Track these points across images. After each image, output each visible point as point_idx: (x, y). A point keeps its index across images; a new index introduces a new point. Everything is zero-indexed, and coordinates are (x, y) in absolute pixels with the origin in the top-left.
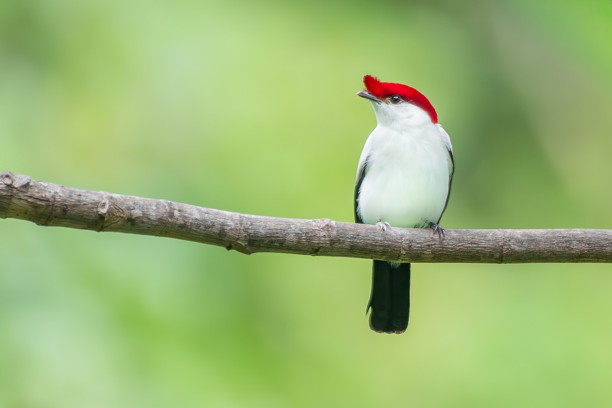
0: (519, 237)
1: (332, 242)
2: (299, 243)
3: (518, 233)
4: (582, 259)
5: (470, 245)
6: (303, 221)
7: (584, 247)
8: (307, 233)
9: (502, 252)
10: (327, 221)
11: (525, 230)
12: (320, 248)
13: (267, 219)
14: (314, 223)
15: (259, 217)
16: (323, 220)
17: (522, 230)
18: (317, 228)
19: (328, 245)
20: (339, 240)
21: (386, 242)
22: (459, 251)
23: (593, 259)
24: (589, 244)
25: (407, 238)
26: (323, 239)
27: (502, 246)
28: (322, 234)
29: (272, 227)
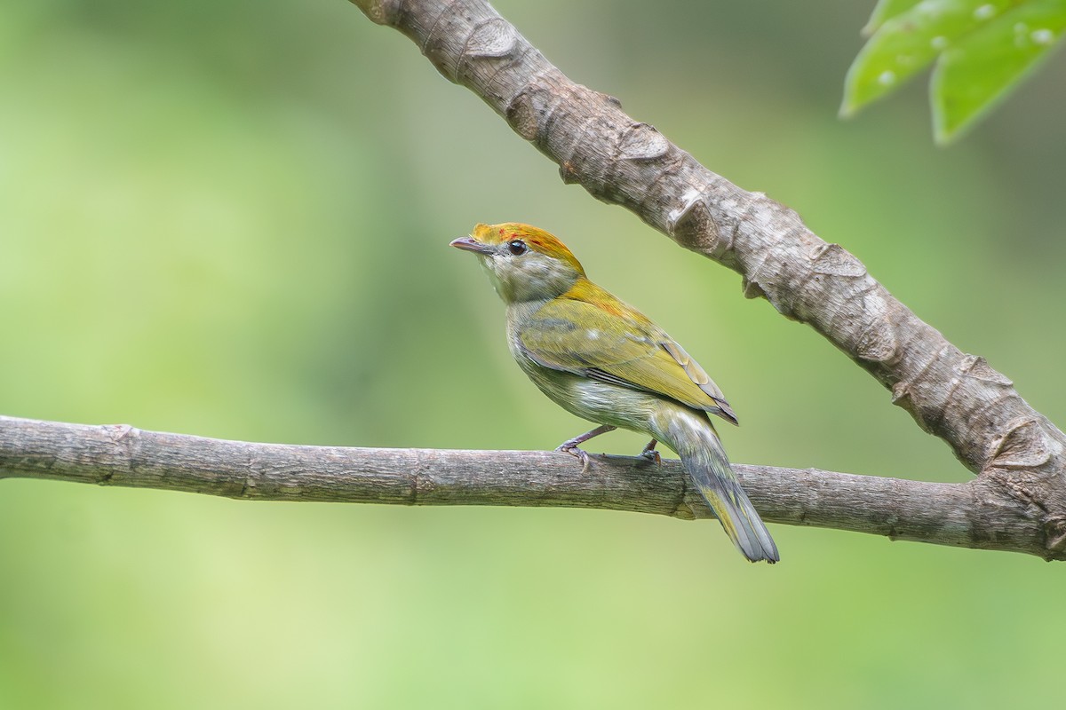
0: (445, 462)
1: (134, 464)
2: (78, 463)
3: (443, 454)
4: (549, 501)
5: (362, 474)
6: (85, 428)
7: (548, 481)
8: (92, 448)
9: (416, 486)
10: (126, 428)
11: (454, 451)
12: (113, 472)
13: (25, 423)
14: (104, 432)
15: (13, 419)
16: (119, 427)
17: (450, 450)
18: (110, 440)
19: (127, 470)
20: (145, 460)
21: (222, 466)
22: (344, 483)
23: (566, 502)
24: (559, 476)
25: (259, 459)
26: (119, 457)
27: (416, 477)
28: (118, 449)
29: (35, 437)
